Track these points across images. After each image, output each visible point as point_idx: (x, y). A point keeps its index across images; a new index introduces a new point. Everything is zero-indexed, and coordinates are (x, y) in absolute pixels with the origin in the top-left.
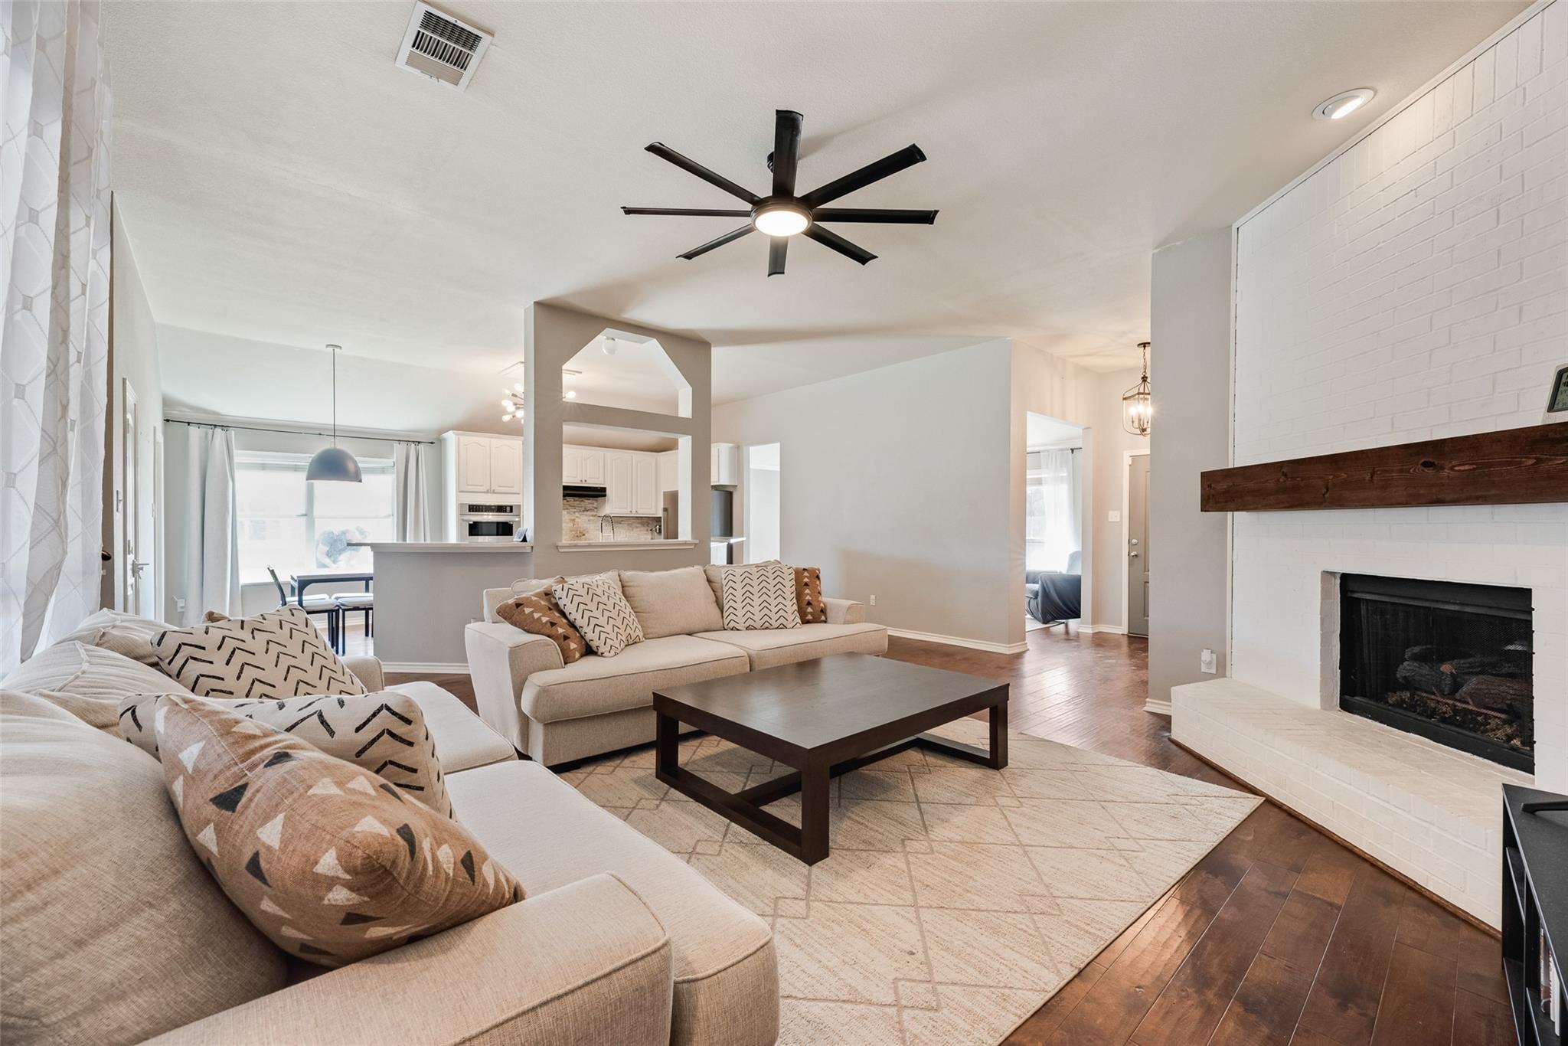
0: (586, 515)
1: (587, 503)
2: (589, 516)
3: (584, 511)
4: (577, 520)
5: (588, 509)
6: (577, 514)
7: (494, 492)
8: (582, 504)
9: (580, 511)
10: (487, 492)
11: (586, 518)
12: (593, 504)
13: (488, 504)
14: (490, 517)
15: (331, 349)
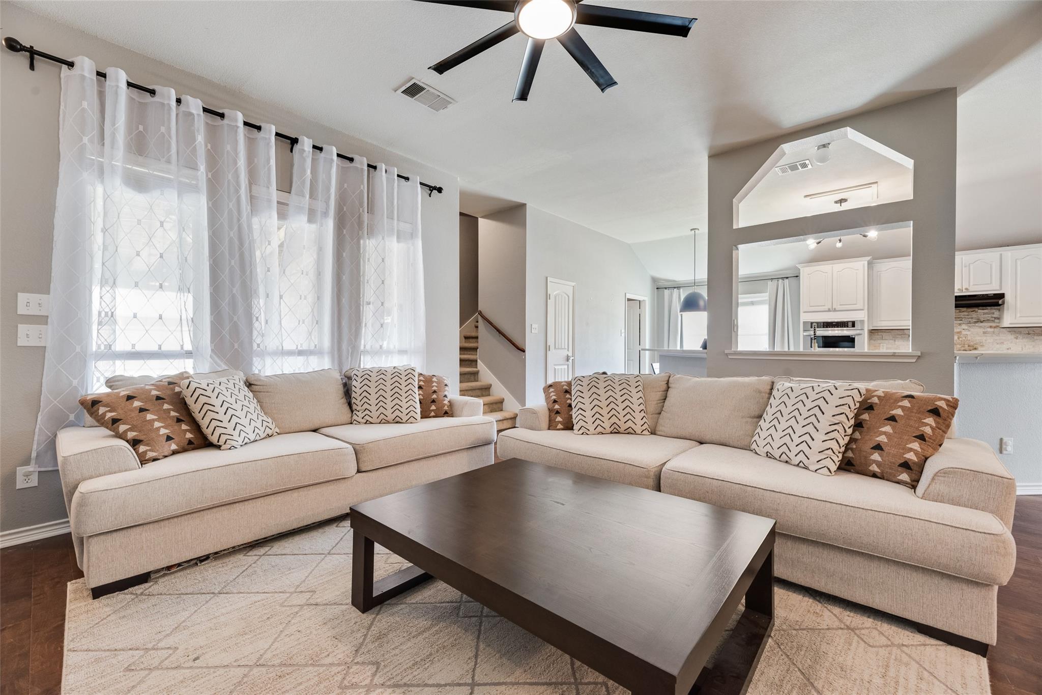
0: (981, 327)
1: (981, 313)
2: (984, 327)
3: (976, 322)
4: (964, 332)
5: (982, 319)
6: (964, 326)
7: (835, 310)
8: (974, 315)
9: (970, 323)
10: (829, 310)
11: (982, 330)
12: (993, 313)
13: (830, 321)
14: (836, 332)
15: (693, 231)
